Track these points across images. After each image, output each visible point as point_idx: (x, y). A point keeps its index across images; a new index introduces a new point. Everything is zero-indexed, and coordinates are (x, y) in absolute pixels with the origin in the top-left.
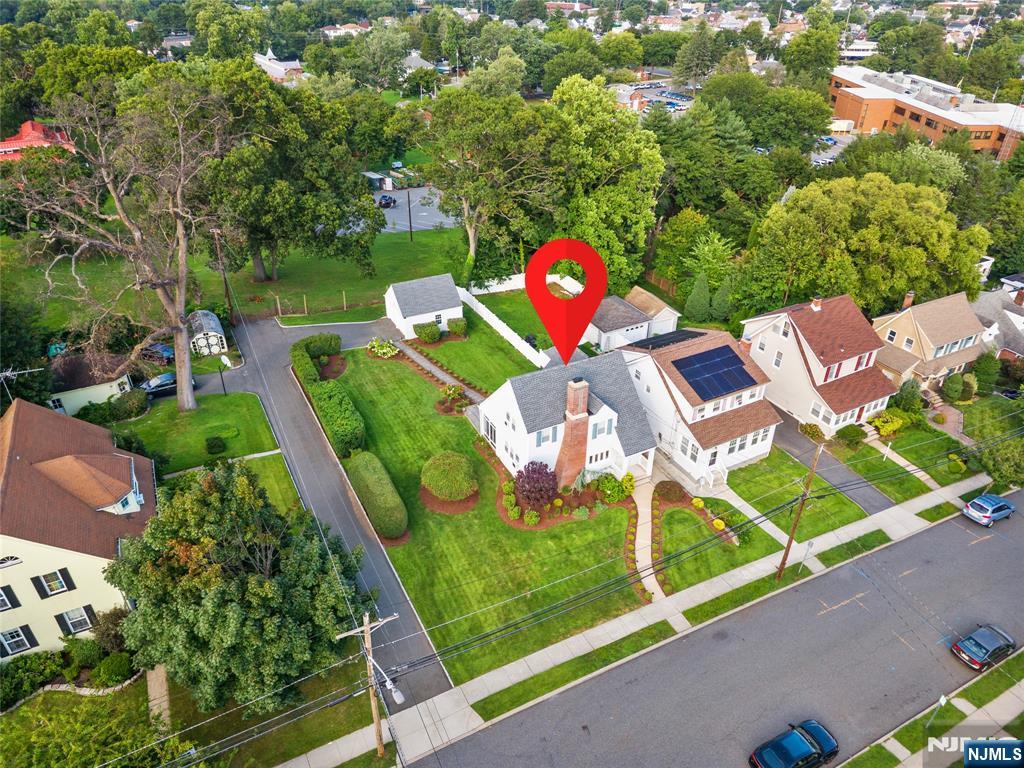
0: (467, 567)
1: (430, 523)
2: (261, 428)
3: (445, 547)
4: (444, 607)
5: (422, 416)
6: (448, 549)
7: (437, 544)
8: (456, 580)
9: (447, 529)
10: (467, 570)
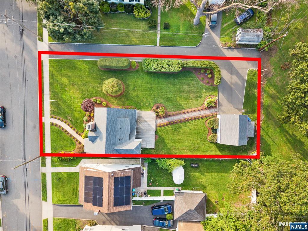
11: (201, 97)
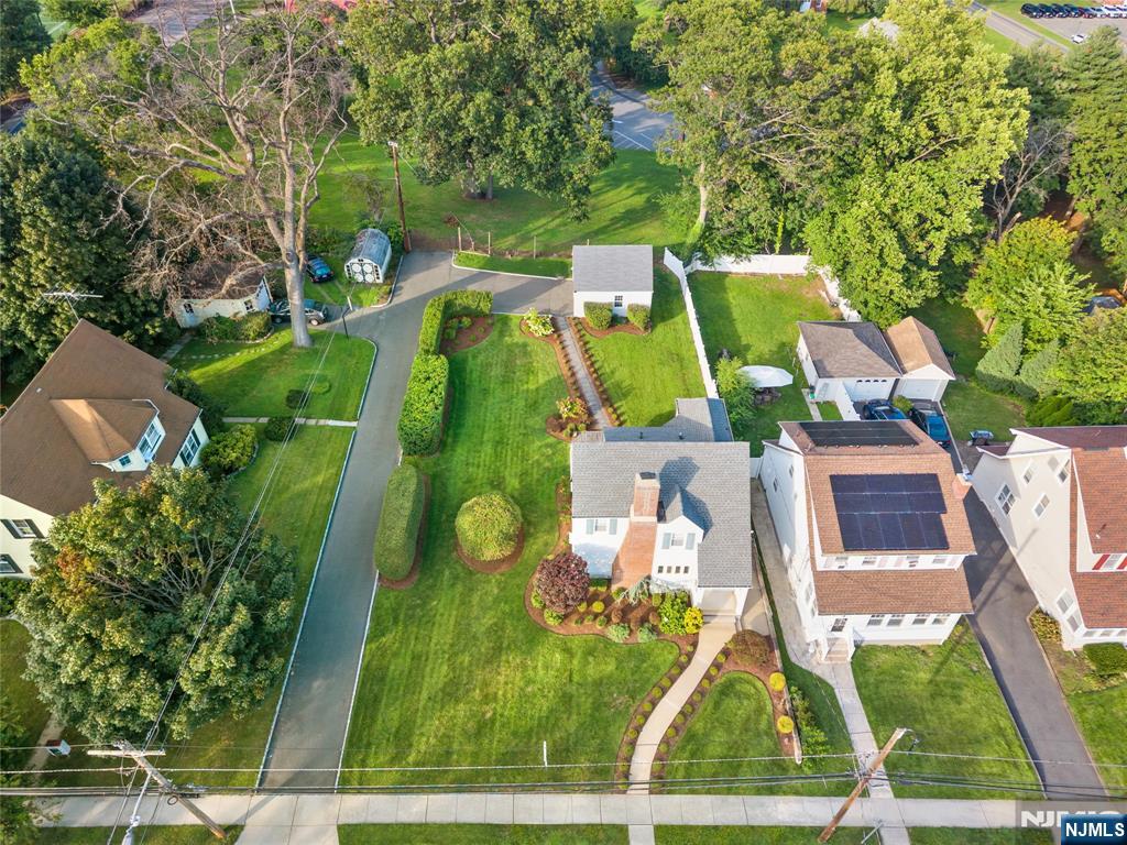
0: (446, 648)
1: (447, 573)
2: (355, 390)
3: (441, 611)
4: (390, 691)
5: (525, 428)
6: (442, 615)
7: (435, 603)
8: (423, 659)
9: (459, 588)
10: (444, 652)
11: (525, 345)
